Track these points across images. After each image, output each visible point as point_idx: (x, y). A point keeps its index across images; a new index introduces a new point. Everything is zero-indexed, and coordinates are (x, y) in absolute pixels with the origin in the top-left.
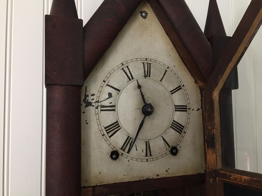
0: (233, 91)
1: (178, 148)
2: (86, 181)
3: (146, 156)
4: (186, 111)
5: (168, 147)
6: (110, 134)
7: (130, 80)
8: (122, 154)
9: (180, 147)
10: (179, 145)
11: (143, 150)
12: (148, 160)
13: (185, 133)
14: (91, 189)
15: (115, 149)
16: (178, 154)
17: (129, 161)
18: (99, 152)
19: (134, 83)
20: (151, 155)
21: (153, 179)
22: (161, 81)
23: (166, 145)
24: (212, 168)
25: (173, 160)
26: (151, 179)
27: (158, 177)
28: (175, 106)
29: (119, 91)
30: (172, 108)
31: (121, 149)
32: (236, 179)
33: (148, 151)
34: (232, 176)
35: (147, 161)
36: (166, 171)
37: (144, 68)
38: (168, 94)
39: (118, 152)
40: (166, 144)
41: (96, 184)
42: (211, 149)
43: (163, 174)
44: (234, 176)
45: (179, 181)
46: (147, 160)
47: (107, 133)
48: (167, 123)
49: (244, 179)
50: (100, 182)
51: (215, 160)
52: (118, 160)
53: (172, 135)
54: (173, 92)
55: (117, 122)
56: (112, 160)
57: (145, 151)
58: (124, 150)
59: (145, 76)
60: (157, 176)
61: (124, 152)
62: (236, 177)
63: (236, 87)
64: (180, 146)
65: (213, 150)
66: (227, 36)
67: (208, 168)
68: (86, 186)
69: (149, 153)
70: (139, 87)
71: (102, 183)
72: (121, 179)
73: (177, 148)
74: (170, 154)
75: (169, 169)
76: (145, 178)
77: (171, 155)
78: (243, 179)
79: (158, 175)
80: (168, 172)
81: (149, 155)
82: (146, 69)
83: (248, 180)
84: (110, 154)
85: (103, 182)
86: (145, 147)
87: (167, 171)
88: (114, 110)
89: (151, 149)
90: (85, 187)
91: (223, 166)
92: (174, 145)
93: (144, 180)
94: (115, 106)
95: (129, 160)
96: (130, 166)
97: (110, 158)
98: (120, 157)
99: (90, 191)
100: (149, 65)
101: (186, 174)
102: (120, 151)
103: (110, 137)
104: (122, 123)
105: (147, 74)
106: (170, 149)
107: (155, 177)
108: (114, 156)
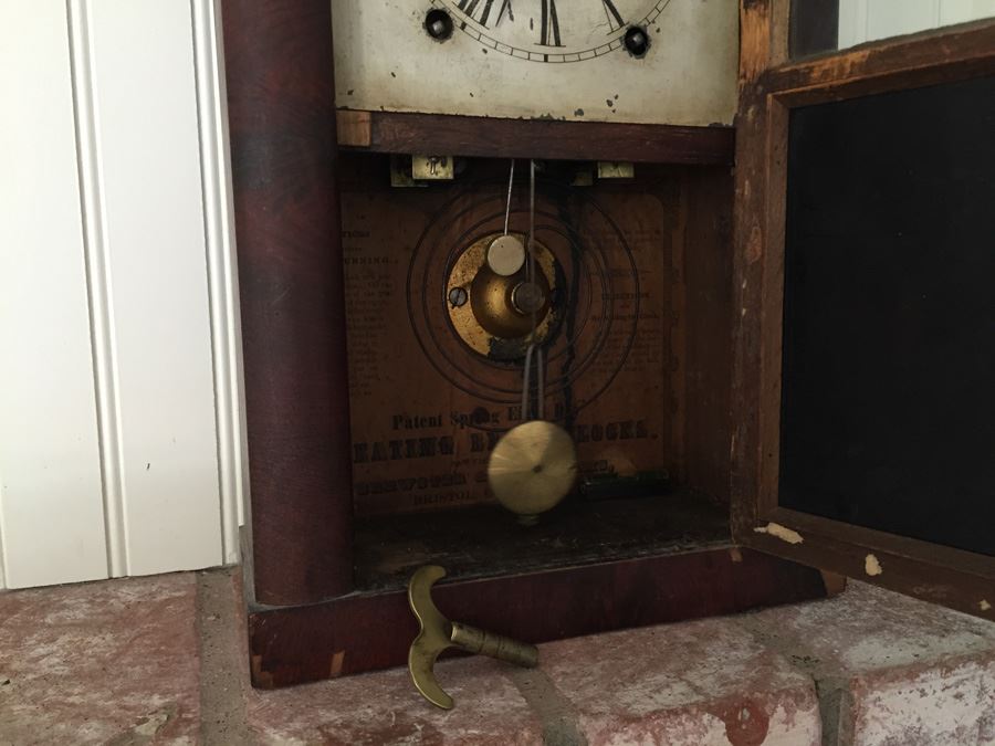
1: (650, 31)
2: (350, 93)
3: (543, 42)
5: (615, 24)
8: (464, 26)
9: (658, 31)
10: (653, 22)
11: (532, 20)
12: (550, 59)
14: (366, 117)
15: (439, 6)
16: (649, 54)
17: (485, 51)
18: (387, 4)
20: (558, 43)
21: (563, 122)
23: (612, 16)
24: (754, 70)
25: (631, 68)
26: (559, 120)
27: (578, 118)
31: (461, 7)
32: (826, 74)
33: (550, 28)
34: (817, 69)
35: (546, 60)
36: (608, 101)
39: (451, 15)
40: (609, 11)
41: (382, 107)
42: (755, 7)
43: (596, 111)
44: (820, 66)
45: (648, 143)
46: (546, 57)
49: (853, 64)
50: (395, 104)
51: (767, 36)
52: (448, 42)
56: (429, 39)
57: (538, 26)
58: (469, 13)
60: (576, 114)
61: (468, 20)
62: (826, 67)
64: (657, 26)
65: (763, 7)
67: (745, 76)
68: (350, 107)
69: (552, 35)
71: (399, 108)
72: (462, 104)
73: (648, 32)
74: (624, 50)
75: (616, 97)
76: (537, 116)
77: (626, 53)
78: (848, 65)
79: (580, 112)
80: (612, 108)
81: (553, 42)
83: (864, 60)
84: (423, 19)
85: (403, 106)
86: (540, 11)
87: (610, 103)
89: (560, 22)
90: (346, 108)
91: (790, 57)
92: (637, 20)
93: (533, 120)
95: (486, 48)
96: (488, 66)
97: (424, 33)
98: (457, 32)
99: (363, 121)
101: (674, 122)
102: (458, 16)
106: (624, 31)
107: (571, 117)
108: (436, 27)
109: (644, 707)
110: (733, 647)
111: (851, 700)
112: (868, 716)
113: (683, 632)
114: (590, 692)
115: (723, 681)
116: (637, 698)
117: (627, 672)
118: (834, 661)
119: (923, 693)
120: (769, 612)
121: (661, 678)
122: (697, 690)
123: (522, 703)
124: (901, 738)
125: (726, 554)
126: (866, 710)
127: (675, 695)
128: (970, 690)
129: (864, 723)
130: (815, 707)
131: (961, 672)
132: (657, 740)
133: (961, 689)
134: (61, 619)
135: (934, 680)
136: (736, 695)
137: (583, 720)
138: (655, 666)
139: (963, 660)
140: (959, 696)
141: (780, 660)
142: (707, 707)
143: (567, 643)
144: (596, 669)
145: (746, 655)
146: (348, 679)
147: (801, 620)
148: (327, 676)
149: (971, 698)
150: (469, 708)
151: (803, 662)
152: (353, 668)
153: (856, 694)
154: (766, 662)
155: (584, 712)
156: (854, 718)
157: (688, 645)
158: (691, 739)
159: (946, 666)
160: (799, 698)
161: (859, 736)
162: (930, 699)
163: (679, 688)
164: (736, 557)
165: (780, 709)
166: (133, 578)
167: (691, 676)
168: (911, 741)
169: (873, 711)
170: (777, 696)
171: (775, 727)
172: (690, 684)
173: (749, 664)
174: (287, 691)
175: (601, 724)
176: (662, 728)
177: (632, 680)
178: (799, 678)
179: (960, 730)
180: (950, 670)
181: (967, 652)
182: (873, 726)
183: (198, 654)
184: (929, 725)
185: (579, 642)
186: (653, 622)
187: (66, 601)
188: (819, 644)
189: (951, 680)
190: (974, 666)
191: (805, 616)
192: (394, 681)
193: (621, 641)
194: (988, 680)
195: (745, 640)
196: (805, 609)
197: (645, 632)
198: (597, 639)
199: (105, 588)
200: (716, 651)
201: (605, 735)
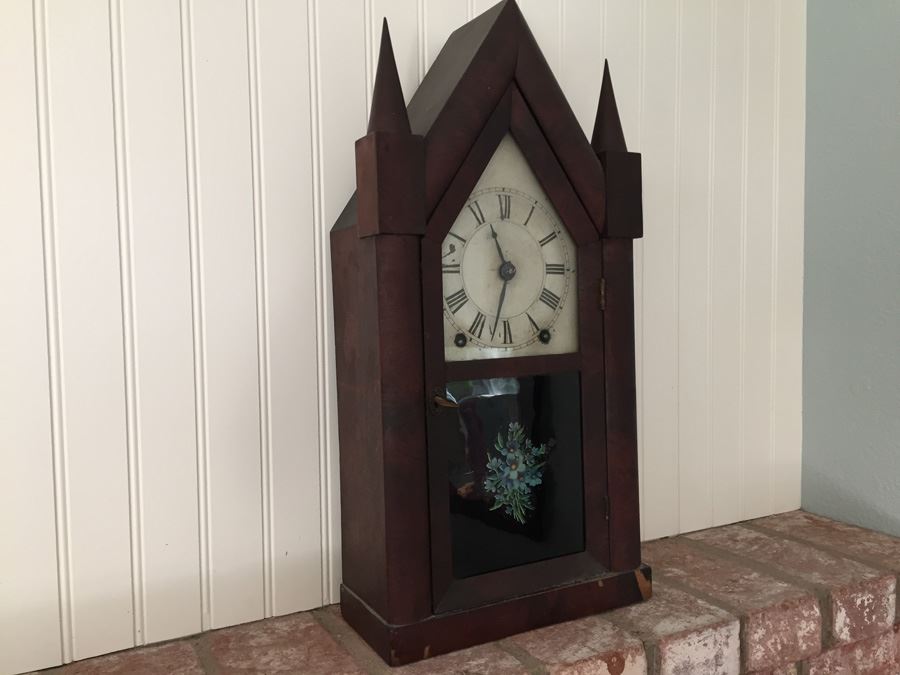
0: (636, 241)
1: (551, 331)
3: (505, 342)
4: (563, 273)
5: (535, 330)
6: (454, 308)
7: (480, 223)
8: (471, 339)
9: (554, 330)
10: (552, 327)
11: (500, 333)
13: (561, 308)
15: (461, 332)
16: (551, 341)
19: (485, 229)
20: (511, 342)
22: (526, 224)
23: (534, 327)
28: (547, 265)
29: (464, 241)
30: (542, 269)
31: (470, 331)
33: (508, 336)
37: (501, 204)
38: (536, 246)
39: (466, 335)
40: (532, 324)
46: (506, 348)
47: (450, 307)
48: (534, 292)
52: (465, 348)
53: (542, 313)
54: (543, 243)
55: (463, 290)
57: (503, 336)
58: (473, 333)
59: (502, 217)
61: (473, 337)
63: (640, 235)
66: (630, 150)
69: (509, 339)
70: (494, 235)
77: (541, 342)
81: (509, 342)
82: (504, 206)
84: (454, 339)
86: (503, 329)
88: (458, 272)
89: (512, 333)
92: (545, 327)
94: (458, 266)
95: (481, 348)
98: (468, 343)
100: (508, 198)
102: (468, 335)
103: (454, 313)
104: (469, 292)
105: (505, 215)
106: (539, 333)
108: (460, 342)
109: (570, 660)
110: (604, 629)
111: (659, 650)
112: (666, 657)
113: (580, 624)
114: (547, 654)
115: (604, 645)
116: (567, 655)
117: (560, 645)
118: (650, 633)
119: (690, 645)
120: (617, 611)
121: (576, 646)
122: (593, 650)
123: (518, 662)
124: (682, 666)
125: (597, 583)
126: (665, 654)
127: (584, 653)
128: (710, 642)
129: (665, 660)
130: (644, 654)
131: (706, 633)
132: (579, 673)
133: (706, 641)
134: (259, 643)
135: (694, 638)
136: (611, 651)
137: (548, 667)
138: (572, 640)
139: (706, 627)
140: (705, 645)
141: (626, 634)
142: (598, 657)
143: (528, 634)
144: (545, 644)
145: (612, 632)
146: (432, 659)
147: (632, 613)
148: (422, 659)
149: (711, 645)
150: (496, 667)
151: (637, 634)
152: (434, 654)
153: (661, 646)
154: (620, 635)
155: (547, 663)
156: (661, 658)
157: (584, 630)
158: (593, 672)
159: (699, 631)
160: (637, 650)
161: (663, 667)
162: (693, 647)
163: (585, 650)
164: (601, 584)
165: (629, 656)
166: (277, 618)
167: (589, 644)
168: (686, 668)
169: (669, 654)
170: (628, 650)
171: (627, 664)
172: (589, 648)
173: (613, 637)
174: (407, 666)
175: (556, 668)
176: (582, 668)
177: (564, 648)
178: (636, 642)
179: (707, 661)
180: (700, 632)
181: (708, 623)
182: (669, 661)
183: (348, 654)
184: (693, 659)
185: (532, 633)
186: (564, 621)
187: (251, 633)
188: (642, 624)
189: (701, 638)
190: (711, 630)
191: (635, 611)
192: (454, 658)
193: (552, 630)
194: (718, 637)
195: (609, 626)
196: (634, 608)
197: (562, 625)
198: (541, 631)
199: (265, 624)
200: (597, 631)
201: (558, 672)
